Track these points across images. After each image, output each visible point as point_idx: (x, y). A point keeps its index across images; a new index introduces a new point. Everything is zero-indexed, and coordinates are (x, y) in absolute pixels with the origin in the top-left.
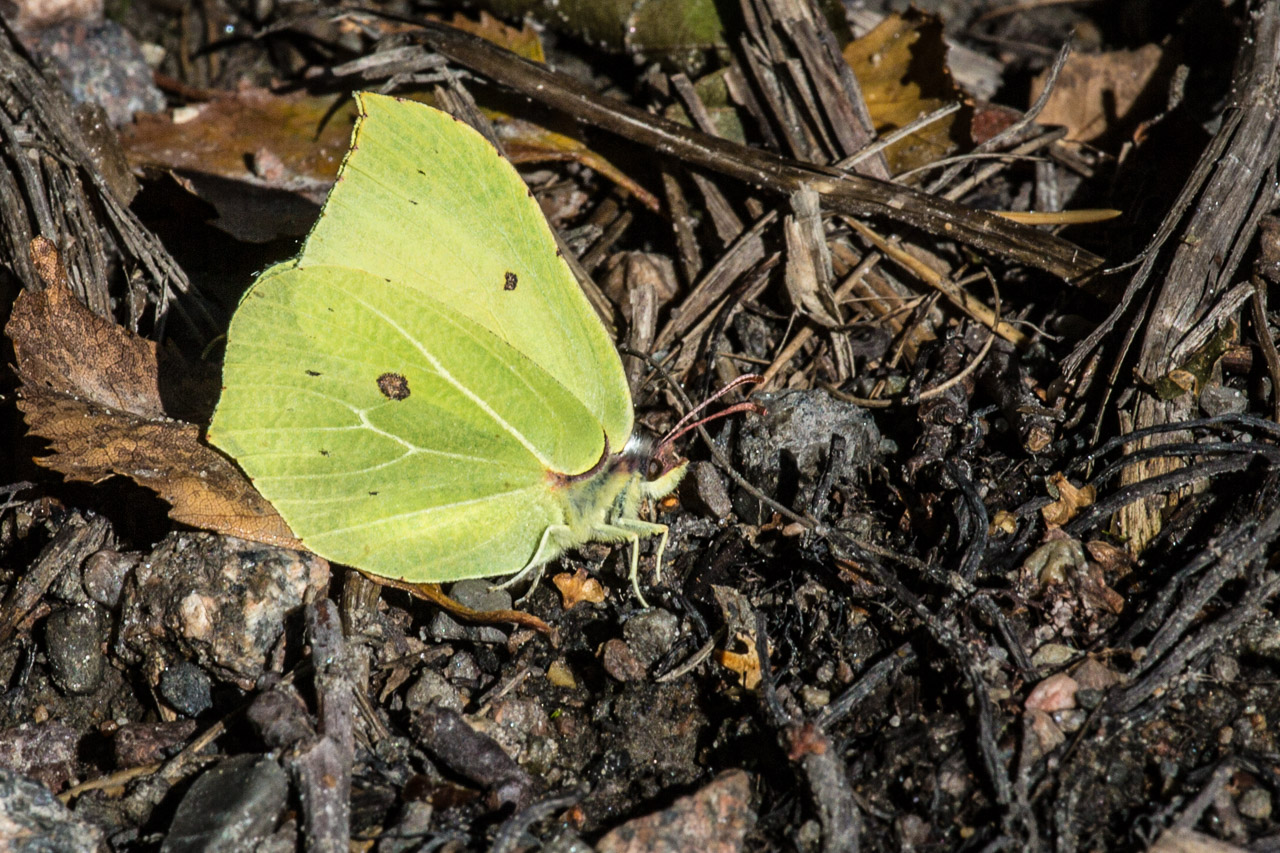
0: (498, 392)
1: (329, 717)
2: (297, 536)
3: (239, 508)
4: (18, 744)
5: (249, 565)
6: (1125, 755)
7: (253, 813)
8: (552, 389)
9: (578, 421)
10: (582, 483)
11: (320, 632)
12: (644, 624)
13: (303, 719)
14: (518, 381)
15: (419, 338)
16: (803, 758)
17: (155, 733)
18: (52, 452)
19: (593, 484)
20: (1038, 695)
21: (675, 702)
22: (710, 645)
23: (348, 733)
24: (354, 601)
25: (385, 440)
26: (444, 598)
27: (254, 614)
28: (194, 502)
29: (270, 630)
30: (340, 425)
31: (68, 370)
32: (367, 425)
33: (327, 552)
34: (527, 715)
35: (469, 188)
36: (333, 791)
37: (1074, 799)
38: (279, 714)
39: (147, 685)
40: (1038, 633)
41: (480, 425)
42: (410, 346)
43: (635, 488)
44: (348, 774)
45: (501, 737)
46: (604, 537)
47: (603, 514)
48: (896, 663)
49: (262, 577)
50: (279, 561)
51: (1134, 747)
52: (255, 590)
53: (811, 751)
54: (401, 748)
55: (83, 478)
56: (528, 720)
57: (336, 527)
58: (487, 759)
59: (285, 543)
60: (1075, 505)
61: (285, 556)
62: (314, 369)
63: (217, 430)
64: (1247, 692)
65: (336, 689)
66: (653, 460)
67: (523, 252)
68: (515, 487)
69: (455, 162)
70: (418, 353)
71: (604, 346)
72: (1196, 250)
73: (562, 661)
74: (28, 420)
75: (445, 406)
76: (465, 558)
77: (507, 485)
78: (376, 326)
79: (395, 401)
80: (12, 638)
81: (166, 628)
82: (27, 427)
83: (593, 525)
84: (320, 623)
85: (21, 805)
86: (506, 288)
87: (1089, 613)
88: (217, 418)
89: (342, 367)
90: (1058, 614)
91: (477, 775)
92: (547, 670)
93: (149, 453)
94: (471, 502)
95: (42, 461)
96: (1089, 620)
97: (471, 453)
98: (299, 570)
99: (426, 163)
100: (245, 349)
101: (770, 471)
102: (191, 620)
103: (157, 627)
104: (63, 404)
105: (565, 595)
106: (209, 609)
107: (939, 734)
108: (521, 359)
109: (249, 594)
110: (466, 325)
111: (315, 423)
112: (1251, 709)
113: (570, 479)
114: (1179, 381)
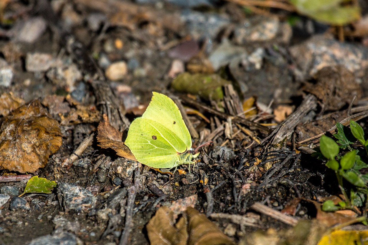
0: (170, 140)
1: (135, 184)
2: (137, 159)
3: (128, 154)
4: (90, 188)
5: (128, 163)
6: (257, 196)
7: (120, 196)
8: (179, 140)
9: (182, 145)
10: (182, 154)
11: (136, 172)
12: (189, 175)
13: (131, 184)
14: (174, 138)
15: (159, 131)
16: (206, 192)
17: (110, 187)
18: (100, 144)
19: (184, 154)
20: (244, 186)
21: (193, 188)
22: (198, 179)
23: (138, 186)
24: (145, 169)
25: (152, 146)
26: (159, 170)
27: (128, 170)
28: (121, 152)
29: (131, 173)
30: (145, 143)
31: (107, 134)
32: (150, 143)
33: (141, 162)
34: (169, 188)
35: (169, 108)
36: (133, 194)
37: (247, 201)
38: (127, 182)
39: (112, 181)
40: (248, 179)
41: (167, 144)
42: (158, 132)
43: (191, 156)
44: (137, 192)
45: (163, 190)
46: (185, 163)
47: (185, 160)
48: (225, 182)
49: (130, 164)
50: (133, 163)
51: (259, 195)
52: (129, 166)
53: (207, 191)
54: (147, 190)
55: (104, 148)
56: (169, 189)
57: (143, 158)
58: (160, 192)
59: (135, 160)
60: (259, 162)
61: (134, 162)
62: (142, 134)
63: (126, 142)
64: (278, 189)
65: (137, 180)
66: (194, 152)
67: (177, 118)
68: (172, 154)
69: (167, 104)
70: (159, 133)
71: (188, 134)
72: (284, 127)
73: (178, 182)
74: (97, 140)
75: (162, 141)
76: (163, 165)
77: (170, 154)
78: (153, 128)
79: (154, 140)
80: (93, 174)
81: (115, 172)
82: (97, 141)
83: (184, 161)
84: (137, 171)
85: (85, 193)
86: (174, 124)
87: (256, 176)
88: (126, 141)
89: (147, 134)
90: (251, 176)
91: (158, 195)
92: (175, 183)
93: (115, 145)
94: (164, 156)
95: (98, 145)
96: (256, 177)
97: (165, 149)
98: (136, 164)
99: (163, 104)
100: (132, 130)
101: (216, 158)
102: (118, 170)
103: (114, 172)
104: (104, 138)
105: (180, 172)
106: (121, 169)
107: (228, 191)
108: (175, 135)
109: (128, 167)
110: (167, 129)
111: (141, 142)
112: (279, 191)
113: (180, 153)
114: (278, 145)
